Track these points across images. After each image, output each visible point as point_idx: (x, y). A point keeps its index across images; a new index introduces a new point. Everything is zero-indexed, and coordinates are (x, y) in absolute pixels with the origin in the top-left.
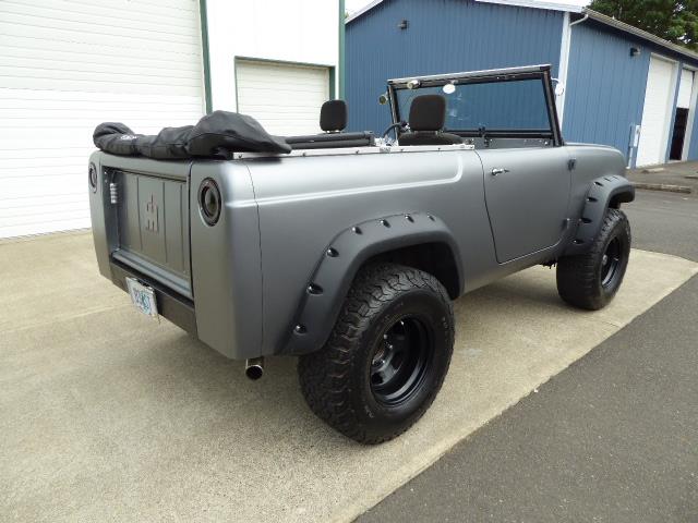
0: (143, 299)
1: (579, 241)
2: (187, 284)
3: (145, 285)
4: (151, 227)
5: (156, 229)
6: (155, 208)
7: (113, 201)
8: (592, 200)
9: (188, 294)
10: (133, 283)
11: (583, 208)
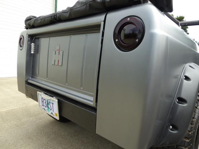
0: (48, 104)
2: (92, 99)
3: (50, 96)
4: (56, 63)
5: (60, 64)
6: (61, 52)
7: (32, 52)
9: (92, 104)
10: (41, 95)
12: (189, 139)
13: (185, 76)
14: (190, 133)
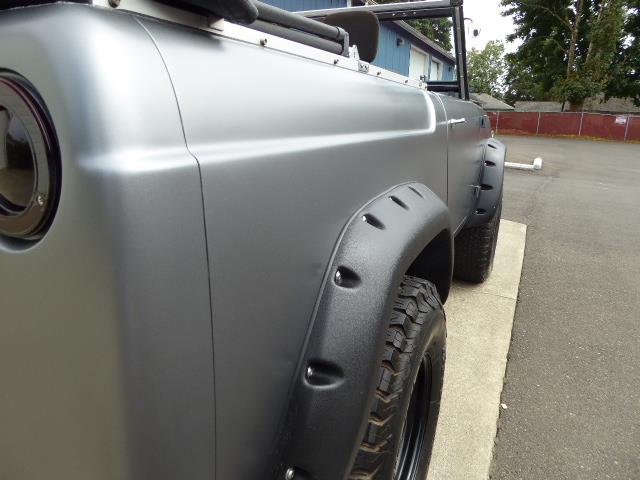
1: (481, 211)
8: (490, 163)
11: (481, 174)
12: (381, 418)
13: (343, 270)
14: (387, 401)
